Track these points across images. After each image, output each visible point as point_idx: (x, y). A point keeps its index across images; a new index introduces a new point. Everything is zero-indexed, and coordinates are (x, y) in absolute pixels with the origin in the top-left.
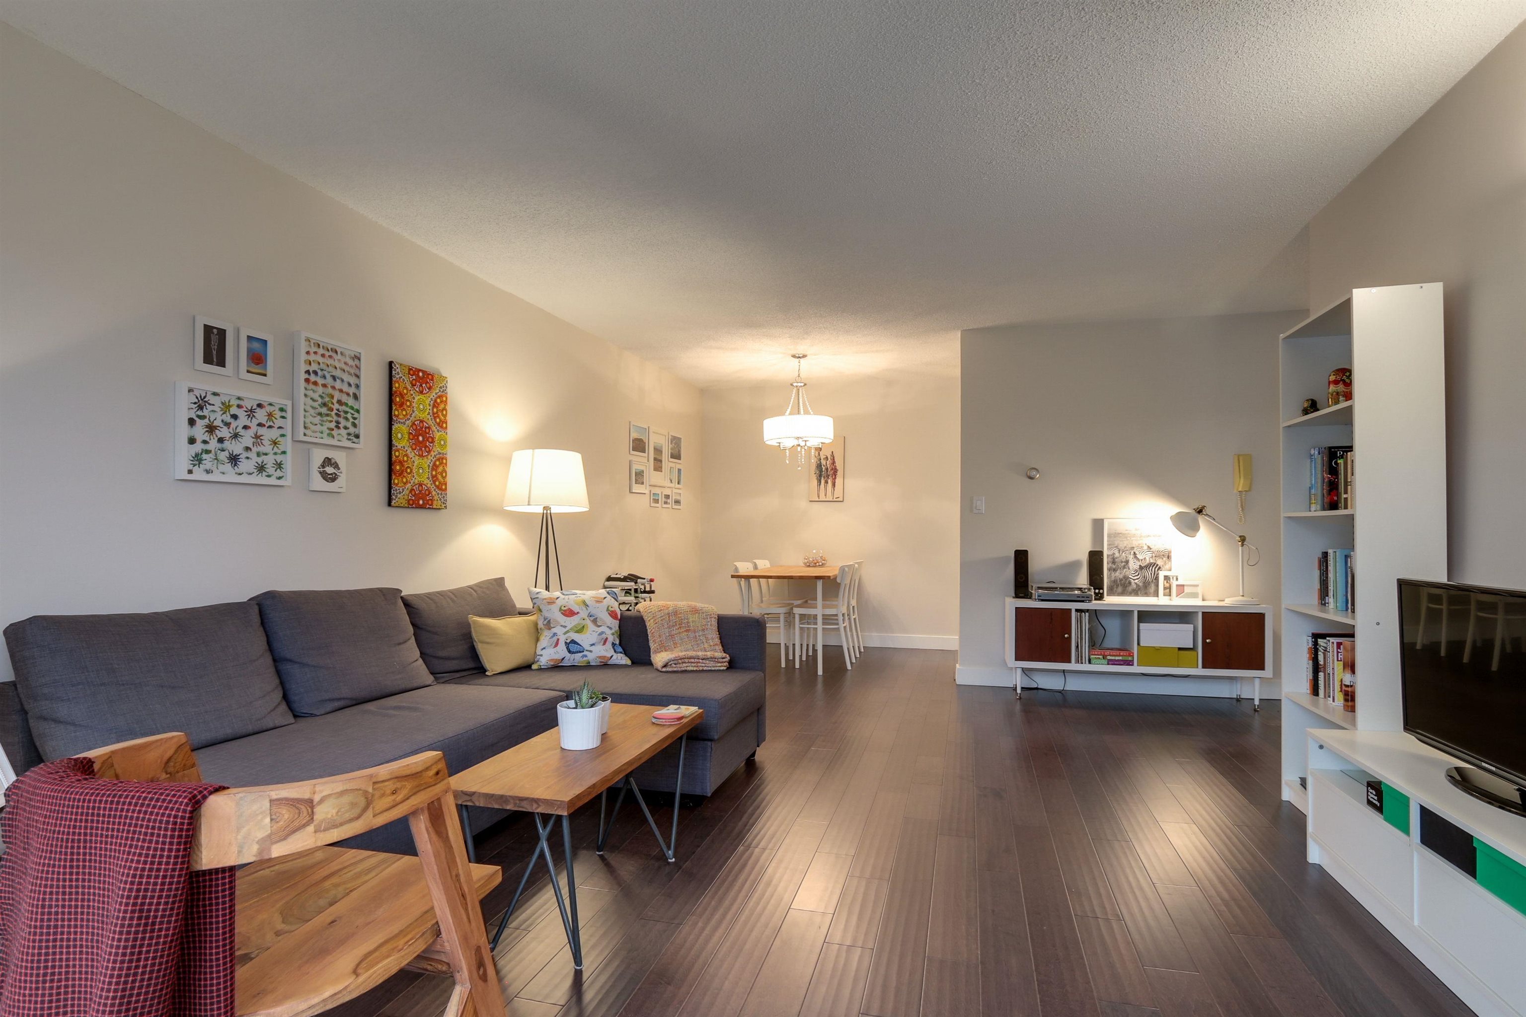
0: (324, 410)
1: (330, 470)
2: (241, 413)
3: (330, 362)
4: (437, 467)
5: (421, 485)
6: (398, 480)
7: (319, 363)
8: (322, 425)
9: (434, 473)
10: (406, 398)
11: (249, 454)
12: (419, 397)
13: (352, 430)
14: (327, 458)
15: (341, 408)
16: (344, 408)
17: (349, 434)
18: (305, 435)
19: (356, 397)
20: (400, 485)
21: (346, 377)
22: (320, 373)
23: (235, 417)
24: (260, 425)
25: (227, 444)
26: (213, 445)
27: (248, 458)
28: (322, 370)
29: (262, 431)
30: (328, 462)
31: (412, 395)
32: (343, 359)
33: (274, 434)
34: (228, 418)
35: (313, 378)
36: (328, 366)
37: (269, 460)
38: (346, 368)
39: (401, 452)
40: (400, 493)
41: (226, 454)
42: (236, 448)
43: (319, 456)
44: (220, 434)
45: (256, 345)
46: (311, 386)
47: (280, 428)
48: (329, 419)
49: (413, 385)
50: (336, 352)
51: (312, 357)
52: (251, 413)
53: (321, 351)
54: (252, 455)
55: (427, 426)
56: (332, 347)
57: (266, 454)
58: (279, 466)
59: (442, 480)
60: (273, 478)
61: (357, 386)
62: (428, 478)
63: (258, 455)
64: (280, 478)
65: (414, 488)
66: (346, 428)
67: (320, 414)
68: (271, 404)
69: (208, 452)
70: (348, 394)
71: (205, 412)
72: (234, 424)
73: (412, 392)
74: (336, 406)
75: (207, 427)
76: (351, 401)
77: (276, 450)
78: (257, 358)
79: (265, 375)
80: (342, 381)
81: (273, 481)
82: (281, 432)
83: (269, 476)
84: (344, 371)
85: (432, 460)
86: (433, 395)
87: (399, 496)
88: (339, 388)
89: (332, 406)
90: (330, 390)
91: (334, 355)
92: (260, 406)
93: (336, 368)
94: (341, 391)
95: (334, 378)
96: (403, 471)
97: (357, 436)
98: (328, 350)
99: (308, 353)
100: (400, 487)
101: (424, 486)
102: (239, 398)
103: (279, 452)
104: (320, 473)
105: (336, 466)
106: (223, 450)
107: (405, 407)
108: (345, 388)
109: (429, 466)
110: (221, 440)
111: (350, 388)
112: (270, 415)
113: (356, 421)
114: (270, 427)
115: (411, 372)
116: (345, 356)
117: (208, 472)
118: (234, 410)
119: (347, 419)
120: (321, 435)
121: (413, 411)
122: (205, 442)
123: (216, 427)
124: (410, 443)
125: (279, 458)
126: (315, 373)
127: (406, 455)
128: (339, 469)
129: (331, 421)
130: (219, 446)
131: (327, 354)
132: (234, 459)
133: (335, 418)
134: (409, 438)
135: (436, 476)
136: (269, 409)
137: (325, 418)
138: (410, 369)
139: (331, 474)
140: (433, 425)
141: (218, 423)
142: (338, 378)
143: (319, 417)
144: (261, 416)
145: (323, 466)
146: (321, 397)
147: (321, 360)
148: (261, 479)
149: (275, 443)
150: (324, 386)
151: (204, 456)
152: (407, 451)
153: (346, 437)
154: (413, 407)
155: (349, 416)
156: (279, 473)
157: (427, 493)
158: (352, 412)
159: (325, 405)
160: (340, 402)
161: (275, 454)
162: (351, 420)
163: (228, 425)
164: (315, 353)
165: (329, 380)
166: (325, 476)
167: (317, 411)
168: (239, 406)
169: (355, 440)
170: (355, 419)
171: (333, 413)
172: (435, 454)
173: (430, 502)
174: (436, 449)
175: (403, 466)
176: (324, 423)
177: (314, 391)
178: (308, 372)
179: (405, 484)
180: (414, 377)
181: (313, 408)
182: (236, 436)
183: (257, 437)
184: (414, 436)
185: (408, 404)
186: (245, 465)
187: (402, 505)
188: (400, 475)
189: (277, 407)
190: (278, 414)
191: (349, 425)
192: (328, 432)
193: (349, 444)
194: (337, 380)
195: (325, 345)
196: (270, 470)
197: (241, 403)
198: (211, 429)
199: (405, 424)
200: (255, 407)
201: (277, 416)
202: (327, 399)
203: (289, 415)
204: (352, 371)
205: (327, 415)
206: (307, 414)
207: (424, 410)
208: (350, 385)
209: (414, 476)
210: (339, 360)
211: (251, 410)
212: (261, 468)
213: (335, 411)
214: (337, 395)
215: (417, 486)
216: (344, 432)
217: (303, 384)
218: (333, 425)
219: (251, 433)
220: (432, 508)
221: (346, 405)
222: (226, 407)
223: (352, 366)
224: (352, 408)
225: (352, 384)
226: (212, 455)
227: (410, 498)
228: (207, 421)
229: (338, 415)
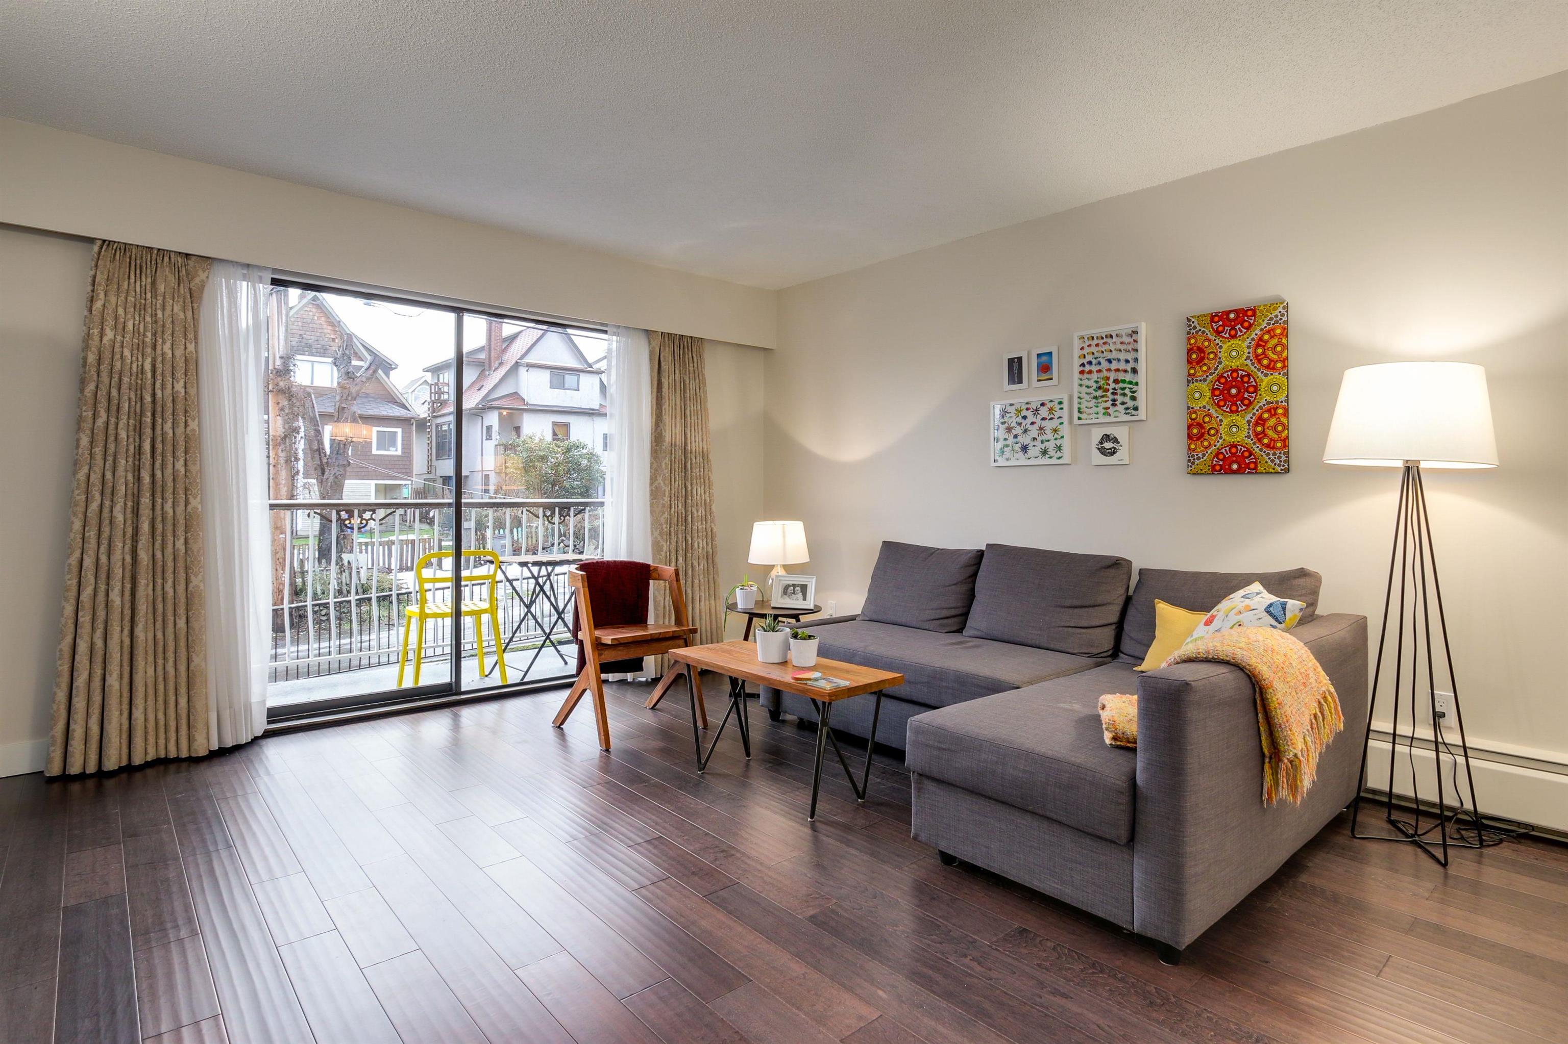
0: (1100, 393)
1: (1108, 445)
2: (1029, 414)
3: (1106, 347)
4: (1265, 421)
5: (1234, 446)
6: (1196, 445)
7: (1093, 353)
8: (1097, 407)
9: (1259, 429)
10: (1207, 351)
11: (1035, 443)
12: (1230, 344)
13: (1131, 404)
14: (1106, 435)
15: (1117, 386)
16: (1121, 385)
17: (1127, 409)
18: (1079, 419)
19: (1134, 371)
20: (1198, 450)
21: (1122, 356)
22: (1094, 361)
23: (1025, 418)
24: (1043, 419)
25: (1019, 438)
26: (1011, 440)
27: (1034, 446)
28: (1096, 358)
29: (1044, 423)
30: (1106, 438)
31: (1218, 344)
32: (1118, 340)
33: (1054, 423)
34: (1020, 420)
35: (1087, 368)
36: (1103, 352)
37: (1050, 446)
38: (1122, 347)
39: (1199, 413)
40: (1199, 458)
41: (1019, 445)
42: (1025, 440)
43: (1097, 434)
44: (1014, 432)
45: (1044, 358)
46: (1086, 376)
47: (1060, 417)
48: (1104, 399)
49: (1218, 333)
50: (1111, 336)
51: (1085, 352)
52: (1036, 412)
53: (1096, 342)
54: (1038, 443)
55: (1244, 373)
56: (1106, 333)
57: (1048, 441)
58: (1059, 448)
59: (1276, 436)
60: (1054, 458)
61: (1136, 360)
62: (1249, 437)
63: (1042, 442)
64: (1059, 458)
65: (1223, 451)
66: (1123, 403)
67: (1096, 398)
68: (1051, 401)
69: (1007, 446)
70: (1125, 371)
71: (1006, 419)
72: (1024, 422)
73: (1217, 341)
74: (1113, 385)
75: (1007, 429)
76: (1129, 377)
77: (1056, 436)
78: (1045, 369)
79: (1052, 379)
80: (1119, 360)
81: (1054, 461)
82: (1060, 420)
83: (1051, 458)
84: (1120, 350)
85: (1254, 414)
86: (1256, 332)
87: (1197, 462)
88: (1115, 368)
89: (1108, 387)
90: (1105, 374)
91: (1109, 340)
92: (1043, 404)
93: (1111, 351)
94: (1117, 370)
95: (1110, 361)
96: (1202, 435)
97: (1136, 409)
98: (1102, 338)
99: (1082, 348)
100: (1200, 452)
101: (1239, 447)
102: (1027, 403)
103: (1059, 437)
104: (1099, 449)
105: (1116, 440)
106: (1017, 443)
107: (1206, 361)
108: (1122, 366)
109: (1249, 422)
110: (1016, 436)
111: (1128, 364)
112: (1051, 409)
113: (1134, 395)
114: (1051, 419)
115: (1216, 319)
116: (1122, 337)
117: (1007, 460)
118: (1024, 413)
119: (1124, 395)
120: (1096, 416)
121: (1220, 363)
122: (1005, 439)
123: (1012, 428)
124: (1213, 400)
125: (1058, 442)
126: (1090, 363)
127: (1210, 416)
128: (1118, 443)
129: (1106, 401)
130: (1015, 440)
131: (1101, 342)
132: (1025, 448)
133: (1111, 397)
134: (1213, 395)
135: (1264, 431)
136: (1049, 405)
137: (1100, 400)
138: (1212, 317)
139: (1110, 449)
140: (1256, 370)
141: (1014, 424)
142: (1114, 359)
143: (1094, 400)
144: (1044, 412)
145: (1101, 443)
146: (1096, 382)
147: (1094, 349)
148: (1046, 461)
149: (1055, 431)
150: (1099, 371)
151: (1005, 449)
152: (1209, 410)
153: (1124, 411)
154: (1220, 358)
155: (1127, 391)
156: (1059, 454)
157: (1246, 454)
158: (1131, 386)
159: (1100, 388)
160: (1116, 381)
161: (1056, 439)
162: (1130, 394)
163: (1020, 424)
164: (1089, 346)
165: (1105, 365)
166: (1103, 451)
167: (1092, 396)
168: (1027, 409)
169: (1134, 412)
170: (1134, 392)
171: (1109, 394)
172: (1261, 404)
173: (1252, 466)
174: (1265, 397)
175: (1203, 428)
176: (1099, 405)
177: (1088, 379)
178: (1083, 365)
179: (1207, 448)
180: (1221, 323)
181: (1087, 394)
182: (1026, 431)
183: (1041, 429)
184: (1222, 392)
185: (1212, 356)
186: (1033, 451)
187: (1203, 471)
188: (1198, 439)
189: (1057, 402)
190: (1057, 407)
191: (1127, 399)
192: (1104, 411)
193: (1128, 418)
194: (1113, 361)
195: (1099, 335)
196: (1052, 452)
197: (1028, 406)
198: (1009, 429)
199: (1205, 380)
200: (1039, 406)
201: (1057, 409)
202: (1102, 382)
203: (1065, 405)
204: (1130, 348)
205: (1103, 396)
206: (1082, 401)
207: (1239, 356)
208: (1127, 361)
209: (1221, 438)
210: (1115, 343)
211: (1036, 410)
212: (1044, 452)
213: (1111, 391)
214: (1113, 376)
215: (1227, 449)
216: (1121, 408)
217: (1077, 375)
218: (1109, 404)
219: (1036, 426)
220: (1256, 473)
221: (1124, 381)
222: (1019, 411)
223: (1129, 343)
224: (1130, 383)
225: (1130, 359)
226: (1010, 448)
227: (1214, 463)
228: (1006, 424)
229: (1113, 394)
